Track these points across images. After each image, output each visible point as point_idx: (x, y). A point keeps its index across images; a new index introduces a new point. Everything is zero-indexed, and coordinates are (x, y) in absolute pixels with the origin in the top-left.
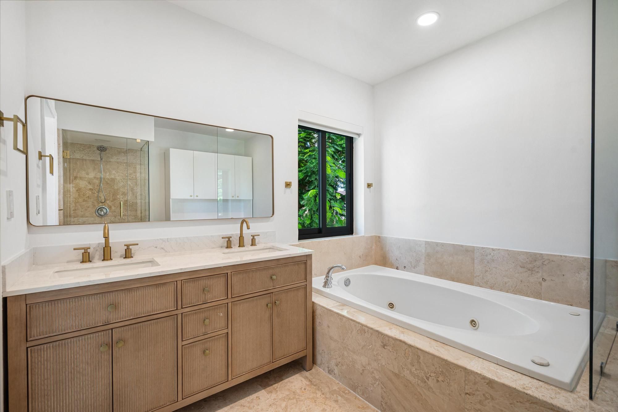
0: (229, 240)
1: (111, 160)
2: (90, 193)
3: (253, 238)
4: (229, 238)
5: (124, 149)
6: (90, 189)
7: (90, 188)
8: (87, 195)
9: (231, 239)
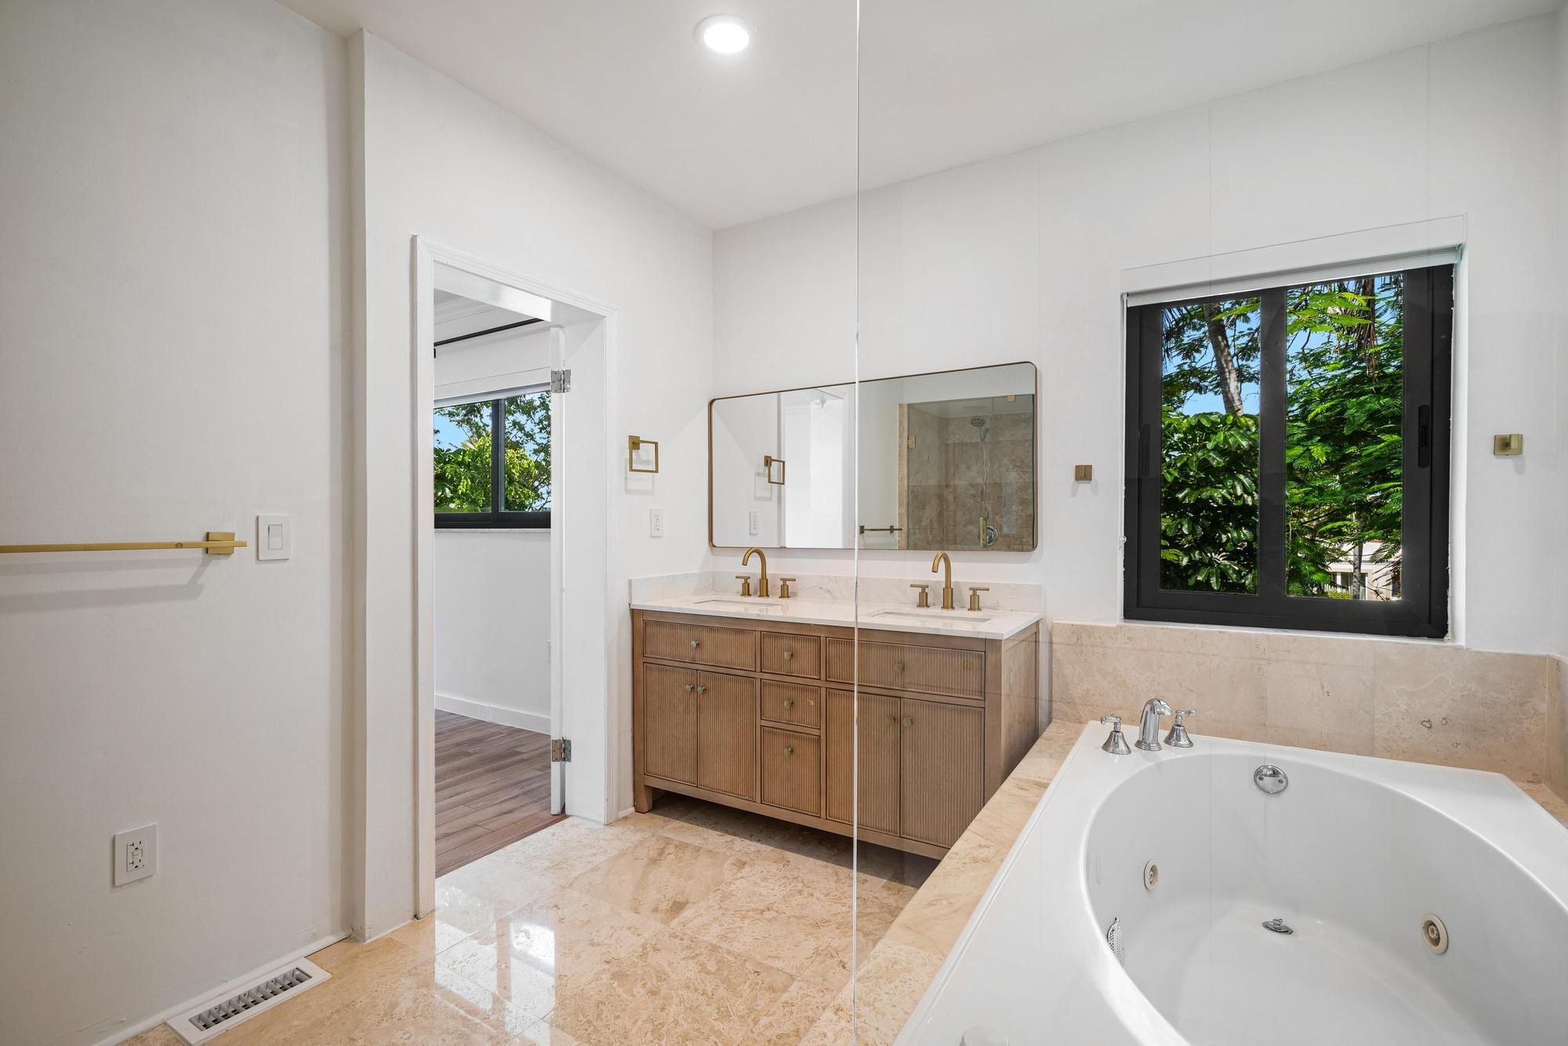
0: (923, 590)
1: (1001, 439)
2: (972, 502)
3: (974, 594)
4: (924, 588)
5: (1025, 414)
6: (973, 495)
7: (972, 492)
8: (969, 505)
9: (927, 590)
